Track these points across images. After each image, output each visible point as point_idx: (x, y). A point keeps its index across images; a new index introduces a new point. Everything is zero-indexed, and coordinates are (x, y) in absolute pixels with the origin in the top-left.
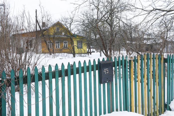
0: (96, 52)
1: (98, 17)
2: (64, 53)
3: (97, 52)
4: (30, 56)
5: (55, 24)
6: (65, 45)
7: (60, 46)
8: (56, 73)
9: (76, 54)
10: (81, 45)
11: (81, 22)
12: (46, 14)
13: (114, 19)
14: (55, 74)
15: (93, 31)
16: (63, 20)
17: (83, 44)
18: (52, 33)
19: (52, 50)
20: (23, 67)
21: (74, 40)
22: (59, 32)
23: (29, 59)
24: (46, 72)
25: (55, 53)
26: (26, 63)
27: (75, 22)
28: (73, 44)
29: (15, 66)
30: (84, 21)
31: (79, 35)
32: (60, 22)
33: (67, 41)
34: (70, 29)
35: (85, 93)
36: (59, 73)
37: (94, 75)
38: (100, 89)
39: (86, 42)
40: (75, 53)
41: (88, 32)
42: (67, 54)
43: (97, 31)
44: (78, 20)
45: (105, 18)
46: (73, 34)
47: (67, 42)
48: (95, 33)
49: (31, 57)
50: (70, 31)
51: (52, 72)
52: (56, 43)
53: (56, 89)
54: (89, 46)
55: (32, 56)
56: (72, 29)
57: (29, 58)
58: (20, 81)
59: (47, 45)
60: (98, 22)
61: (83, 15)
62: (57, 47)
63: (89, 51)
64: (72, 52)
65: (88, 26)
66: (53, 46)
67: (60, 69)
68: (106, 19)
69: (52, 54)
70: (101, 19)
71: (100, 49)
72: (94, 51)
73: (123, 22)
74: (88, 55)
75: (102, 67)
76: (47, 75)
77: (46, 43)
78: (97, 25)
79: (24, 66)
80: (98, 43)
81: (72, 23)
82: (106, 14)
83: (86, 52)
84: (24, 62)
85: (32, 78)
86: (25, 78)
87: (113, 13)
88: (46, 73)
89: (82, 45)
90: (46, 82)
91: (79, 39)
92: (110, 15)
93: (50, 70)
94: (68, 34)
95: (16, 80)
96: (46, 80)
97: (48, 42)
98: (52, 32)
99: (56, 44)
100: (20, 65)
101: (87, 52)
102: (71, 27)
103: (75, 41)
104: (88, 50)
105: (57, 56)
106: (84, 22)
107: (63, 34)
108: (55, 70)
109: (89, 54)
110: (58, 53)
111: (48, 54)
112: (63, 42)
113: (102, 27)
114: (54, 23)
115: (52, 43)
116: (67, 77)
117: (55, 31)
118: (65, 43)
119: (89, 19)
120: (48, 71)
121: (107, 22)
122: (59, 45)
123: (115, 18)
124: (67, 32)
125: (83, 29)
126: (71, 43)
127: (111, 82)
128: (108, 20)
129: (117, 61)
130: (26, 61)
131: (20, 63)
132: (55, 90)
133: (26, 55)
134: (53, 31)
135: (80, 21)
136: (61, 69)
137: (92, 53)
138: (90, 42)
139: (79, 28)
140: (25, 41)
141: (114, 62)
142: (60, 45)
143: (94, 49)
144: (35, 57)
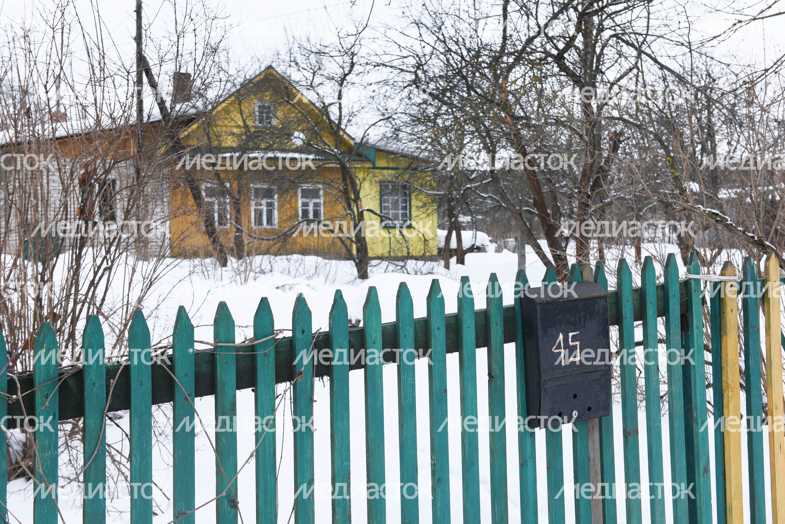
0: (492, 247)
1: (505, 38)
2: (304, 252)
3: (498, 250)
4: (105, 265)
5: (250, 81)
6: (311, 208)
7: (276, 213)
8: (259, 353)
9: (374, 262)
10: (405, 208)
11: (402, 70)
12: (201, 13)
13: (604, 47)
14: (253, 358)
15: (476, 120)
16: (300, 59)
17: (414, 202)
18: (233, 134)
19: (232, 235)
20: (59, 330)
21: (361, 175)
22: (275, 128)
23: (93, 284)
24: (198, 347)
25: (248, 255)
26: (79, 307)
27: (369, 67)
28: (357, 199)
29: (10, 325)
30: (419, 66)
31: (393, 146)
32: (280, 69)
33: (320, 186)
34: (340, 108)
35: (439, 480)
36: (277, 353)
37: (490, 374)
38: (530, 463)
39: (433, 189)
40: (370, 255)
41: (446, 130)
42: (320, 259)
43: (503, 121)
44: (386, 59)
45: (550, 39)
46: (358, 141)
47: (318, 190)
48: (488, 135)
49: (109, 269)
50: (340, 123)
51: (238, 349)
52: (256, 196)
53: (257, 451)
54: (451, 216)
55: (113, 262)
56: (352, 114)
57: (96, 274)
58: (38, 398)
59: (199, 205)
60: (510, 68)
61: (418, 24)
62: (259, 221)
63: (454, 244)
64: (349, 251)
65: (444, 91)
66: (238, 211)
67: (281, 331)
68: (557, 48)
69: (232, 262)
70: (524, 48)
71: (519, 233)
72: (478, 244)
73: (662, 67)
74: (447, 266)
75: (540, 326)
76: (205, 368)
77: (197, 197)
78: (501, 87)
79: (62, 325)
80: (503, 196)
81: (348, 78)
82: (555, 16)
83: (435, 252)
84: (68, 296)
85: (113, 382)
86: (70, 382)
87: (602, 9)
88: (198, 354)
89: (407, 207)
90: (196, 407)
91: (391, 172)
92: (579, 23)
93: (223, 338)
94: (328, 140)
95: (19, 396)
96: (197, 399)
97: (207, 188)
98: (235, 130)
99: (253, 203)
100: (38, 316)
101: (440, 250)
102: (344, 101)
103: (366, 185)
104: (448, 239)
105: (263, 272)
106: (419, 72)
107: (299, 143)
108: (257, 336)
109: (453, 260)
110: (266, 257)
111: (208, 260)
112: (297, 187)
113: (533, 94)
114: (242, 74)
115: (233, 197)
116: (326, 378)
117: (250, 123)
118: (306, 194)
119: (454, 48)
120: (212, 341)
121: (563, 68)
122: (270, 205)
123: (610, 42)
124: (322, 129)
125: (414, 110)
126: (346, 192)
127: (597, 421)
128: (566, 55)
129: (636, 291)
130: (77, 291)
131: (42, 307)
132: (253, 461)
133: (79, 258)
134: (239, 127)
135: (395, 63)
136: (289, 334)
137: (468, 257)
138: (458, 190)
139: (392, 104)
140: (72, 173)
141: (617, 295)
142: (281, 207)
143: (479, 234)
144: (134, 271)
